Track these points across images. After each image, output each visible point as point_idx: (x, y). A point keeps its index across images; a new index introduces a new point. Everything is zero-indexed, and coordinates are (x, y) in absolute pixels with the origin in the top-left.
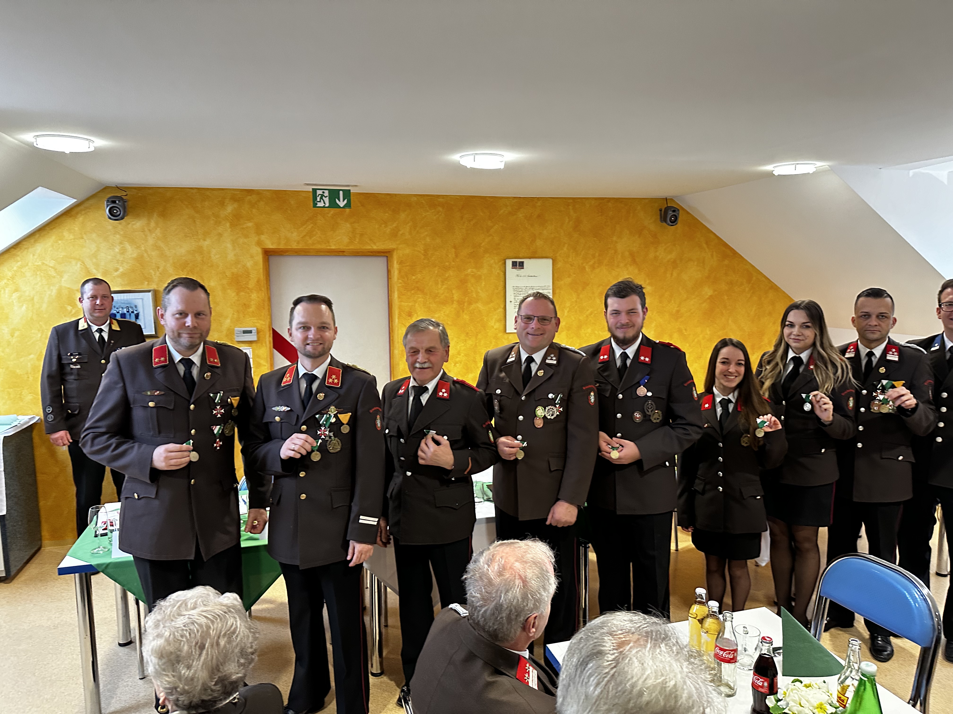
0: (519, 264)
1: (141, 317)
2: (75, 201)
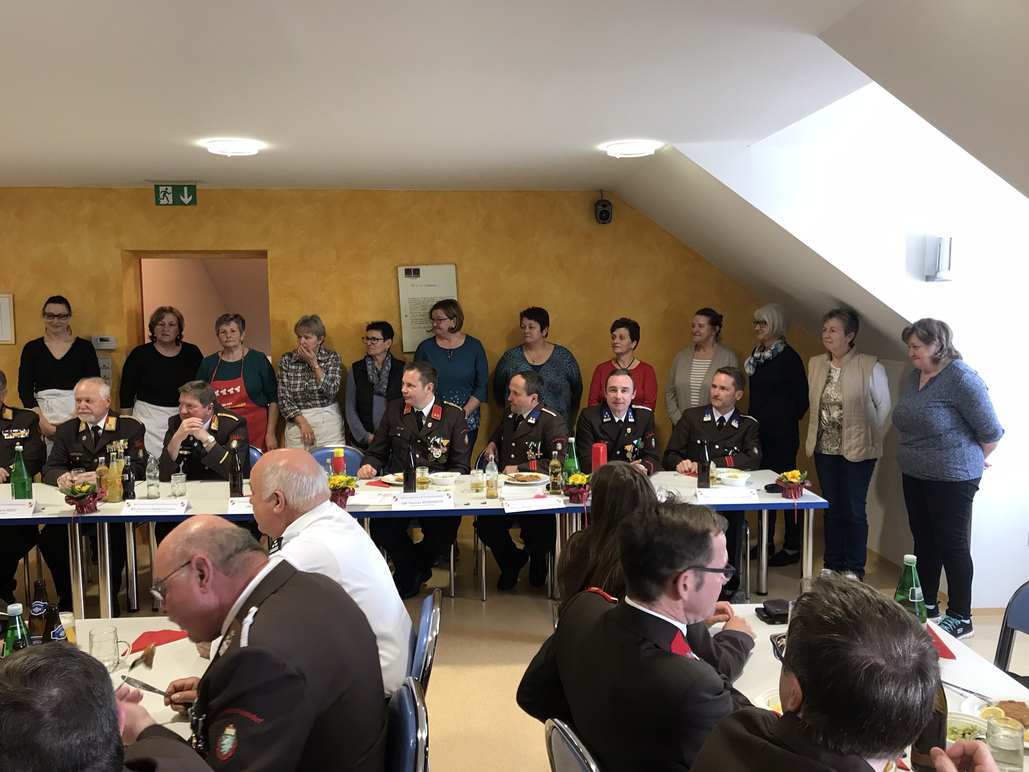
0: (414, 272)
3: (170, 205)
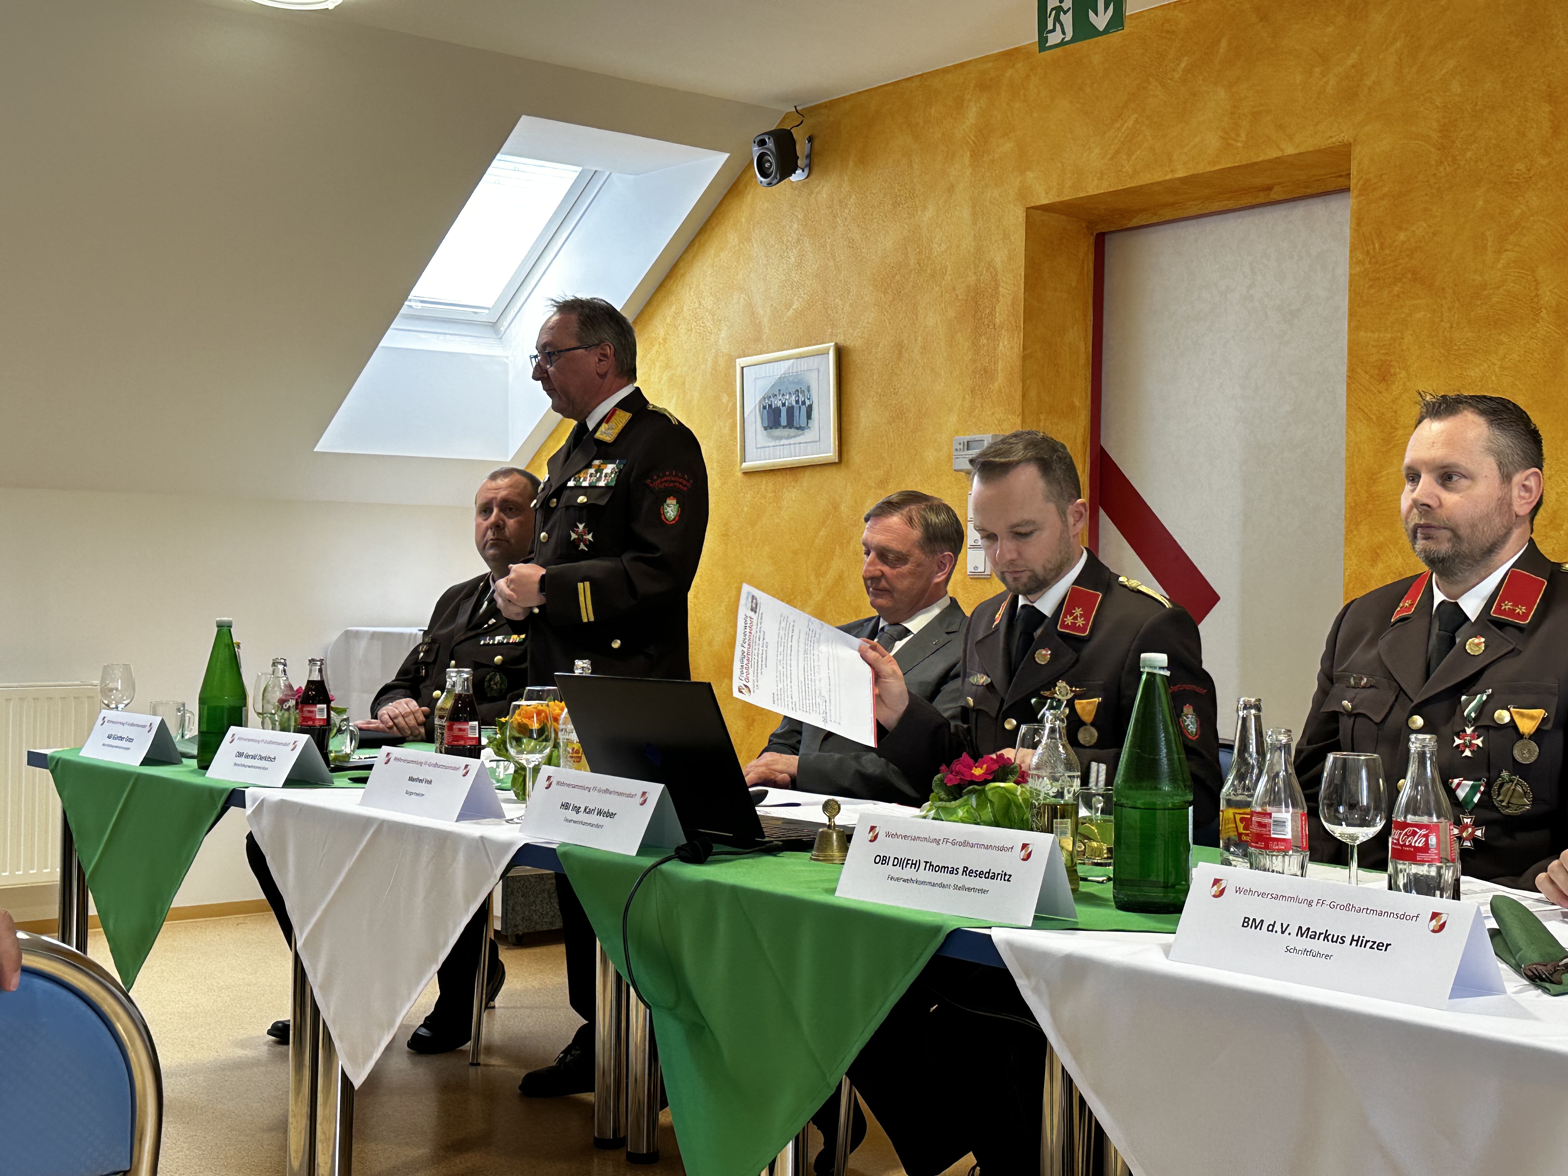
1: (815, 414)
2: (727, 155)
3: (1068, 42)
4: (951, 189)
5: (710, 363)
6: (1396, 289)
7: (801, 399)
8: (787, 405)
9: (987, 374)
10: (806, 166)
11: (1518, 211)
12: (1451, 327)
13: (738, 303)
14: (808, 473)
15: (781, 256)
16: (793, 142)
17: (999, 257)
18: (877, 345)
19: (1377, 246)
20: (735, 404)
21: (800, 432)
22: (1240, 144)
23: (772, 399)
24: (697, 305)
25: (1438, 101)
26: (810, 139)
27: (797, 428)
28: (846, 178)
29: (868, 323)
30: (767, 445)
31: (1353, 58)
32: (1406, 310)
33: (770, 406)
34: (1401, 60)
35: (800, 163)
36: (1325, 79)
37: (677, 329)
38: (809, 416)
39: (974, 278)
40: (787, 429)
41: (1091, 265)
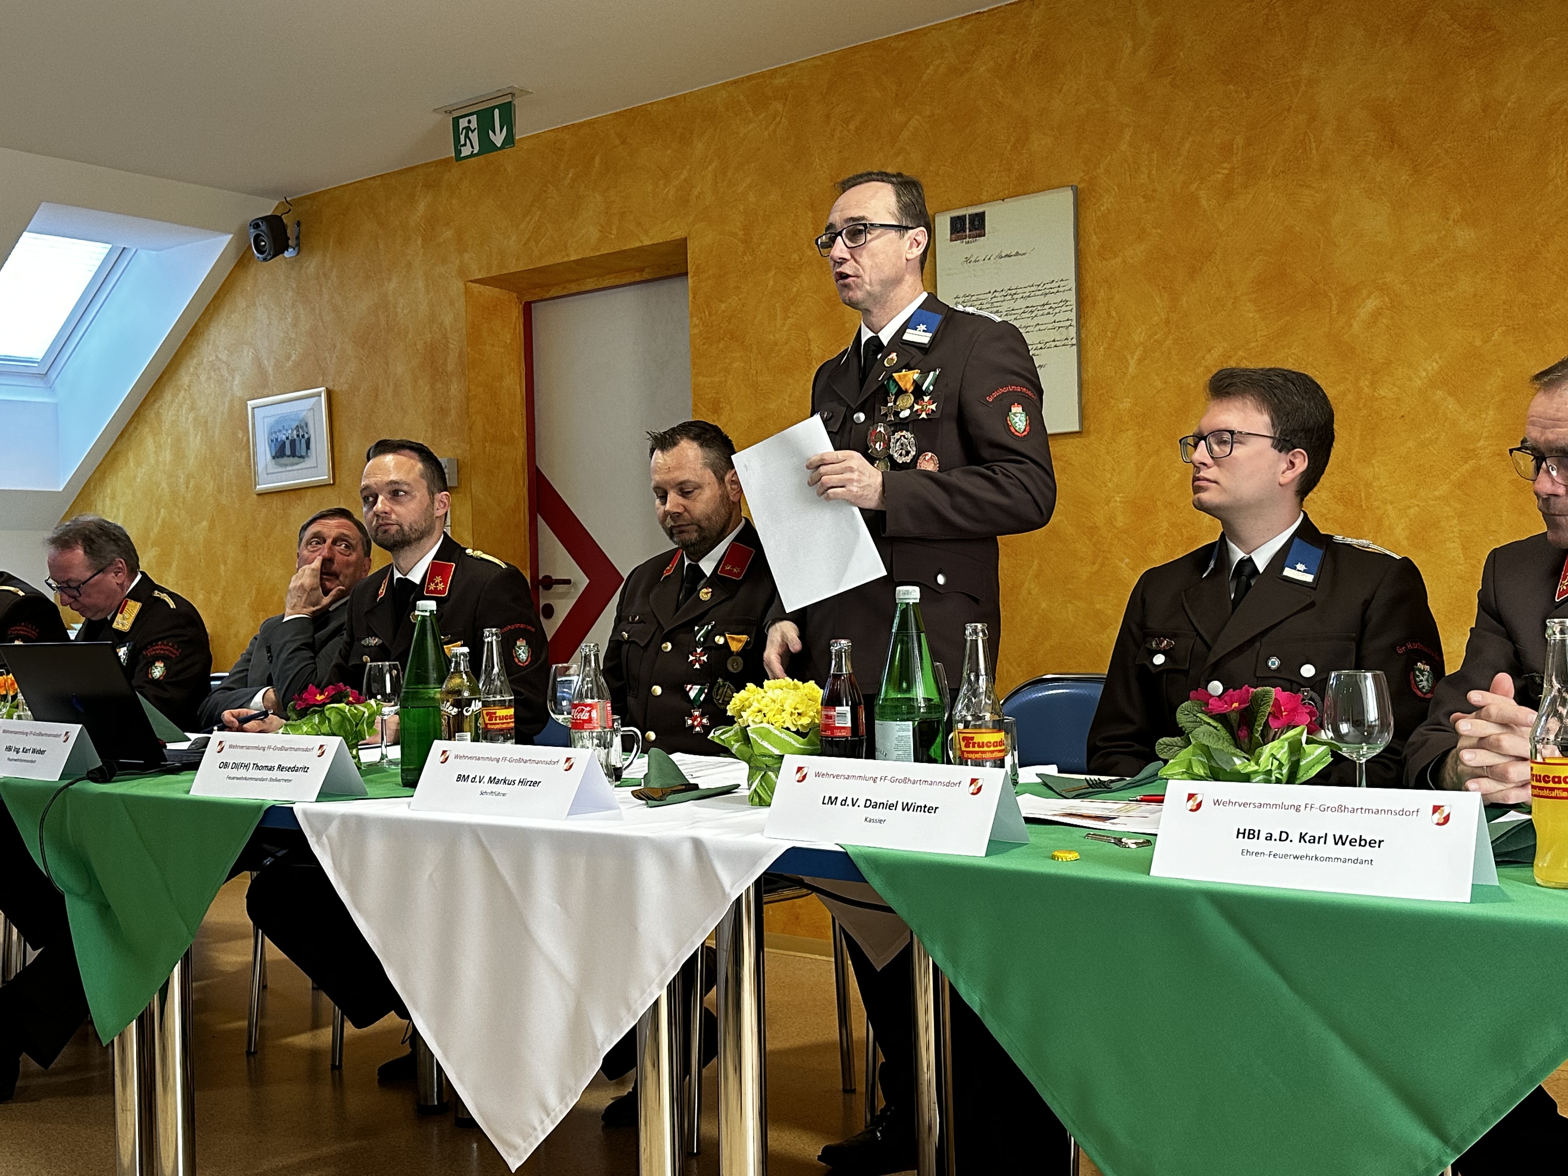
0: (972, 222)
1: (312, 445)
2: (231, 236)
3: (476, 155)
4: (409, 265)
5: (227, 404)
6: (721, 346)
7: (301, 433)
8: (290, 438)
9: (443, 412)
10: (296, 246)
11: (795, 289)
12: (757, 373)
13: (248, 355)
14: (309, 492)
15: (281, 318)
16: (284, 227)
17: (448, 320)
18: (358, 390)
19: (707, 314)
20: (248, 439)
21: (302, 460)
22: (613, 236)
23: (278, 434)
24: (214, 358)
25: (741, 208)
26: (299, 224)
27: (299, 457)
28: (329, 256)
29: (351, 372)
30: (276, 471)
31: (685, 174)
32: (727, 361)
33: (277, 439)
34: (716, 177)
35: (290, 242)
36: (667, 190)
37: (199, 377)
38: (308, 447)
39: (430, 335)
40: (291, 458)
41: (522, 327)
